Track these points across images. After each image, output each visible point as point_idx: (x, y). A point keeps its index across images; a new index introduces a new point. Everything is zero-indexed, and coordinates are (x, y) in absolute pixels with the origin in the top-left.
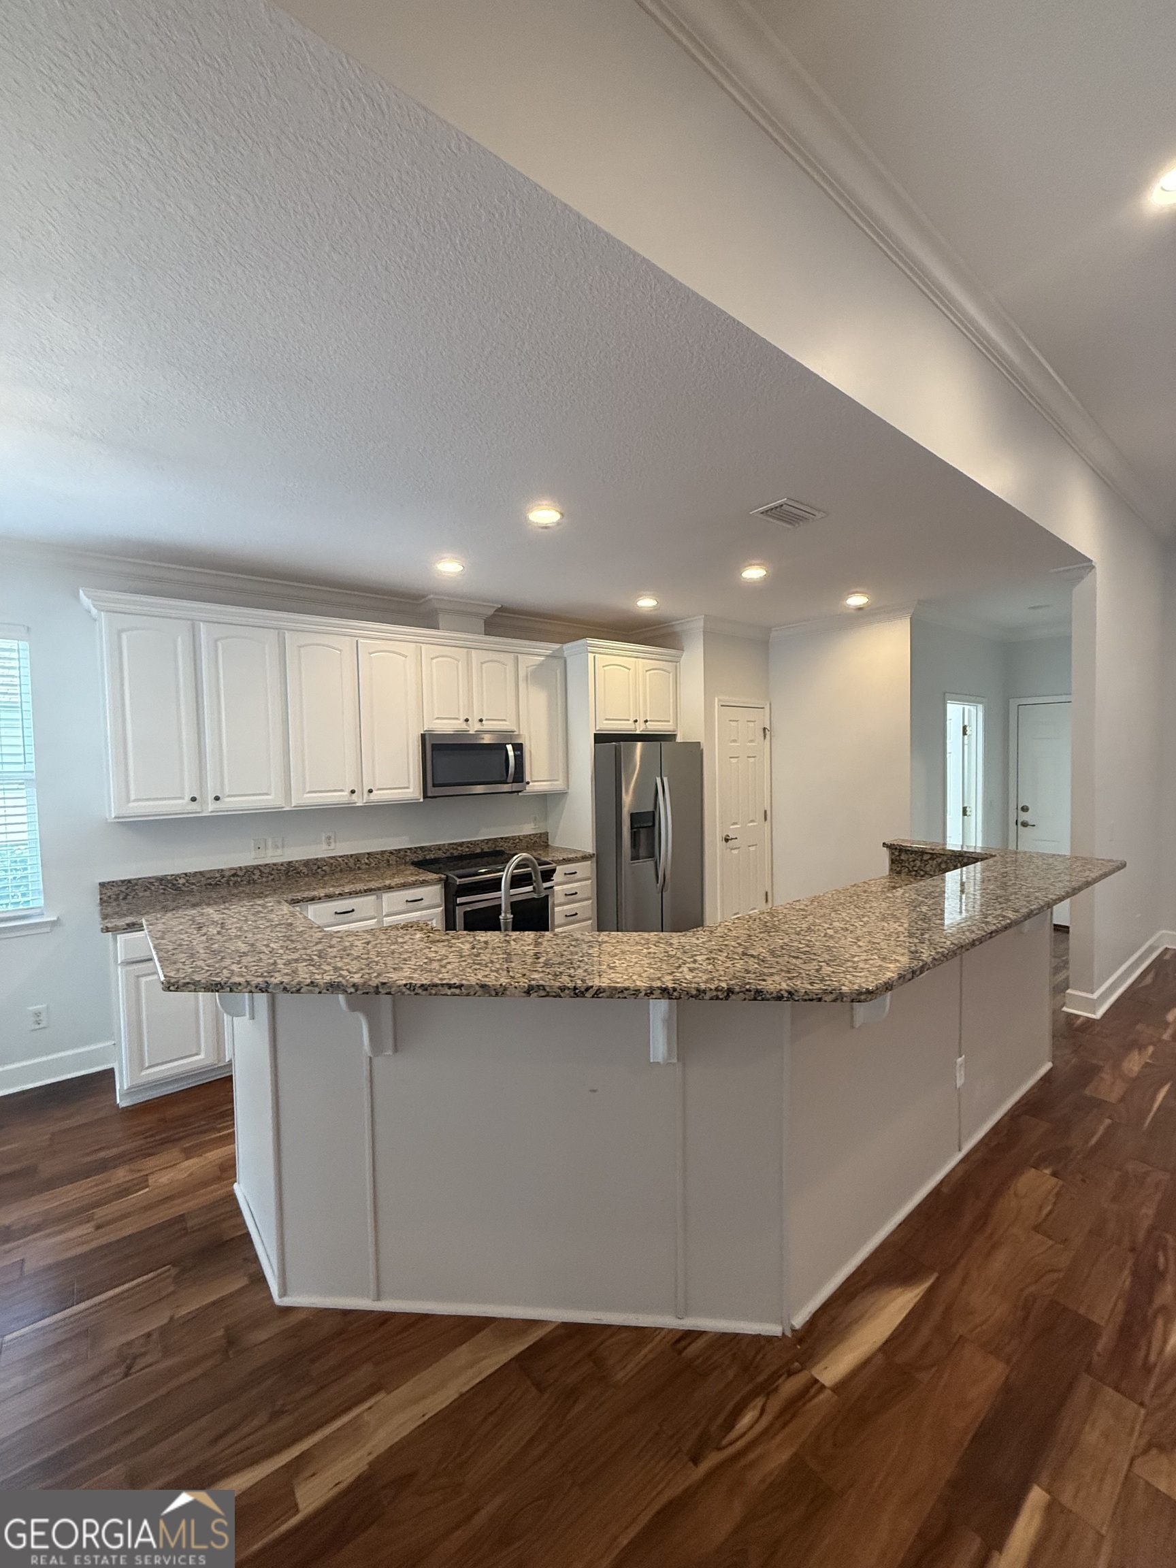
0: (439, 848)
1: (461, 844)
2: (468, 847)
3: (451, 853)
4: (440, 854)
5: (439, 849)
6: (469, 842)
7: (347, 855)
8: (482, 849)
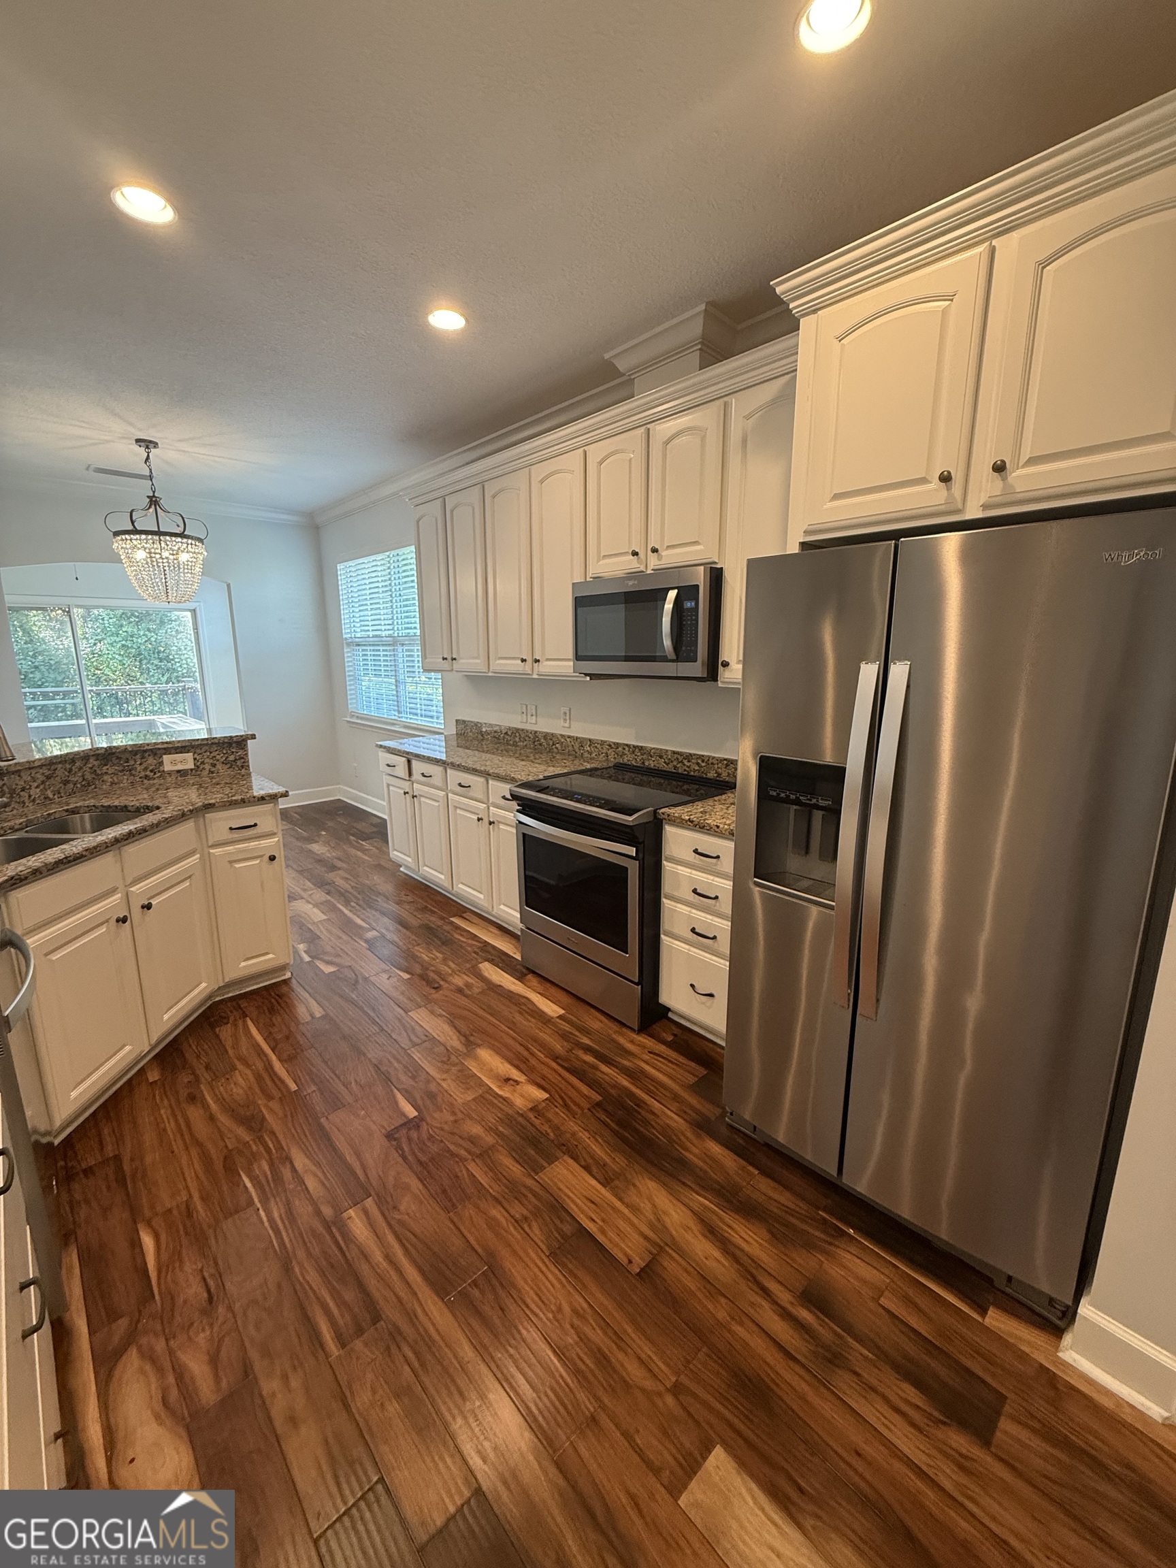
0: (660, 754)
1: (689, 757)
2: (698, 764)
3: (675, 767)
4: (661, 764)
5: (661, 757)
6: (701, 757)
7: (573, 737)
8: (719, 775)
